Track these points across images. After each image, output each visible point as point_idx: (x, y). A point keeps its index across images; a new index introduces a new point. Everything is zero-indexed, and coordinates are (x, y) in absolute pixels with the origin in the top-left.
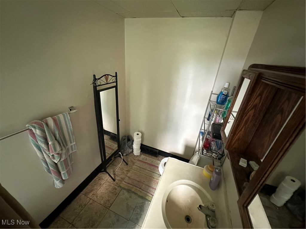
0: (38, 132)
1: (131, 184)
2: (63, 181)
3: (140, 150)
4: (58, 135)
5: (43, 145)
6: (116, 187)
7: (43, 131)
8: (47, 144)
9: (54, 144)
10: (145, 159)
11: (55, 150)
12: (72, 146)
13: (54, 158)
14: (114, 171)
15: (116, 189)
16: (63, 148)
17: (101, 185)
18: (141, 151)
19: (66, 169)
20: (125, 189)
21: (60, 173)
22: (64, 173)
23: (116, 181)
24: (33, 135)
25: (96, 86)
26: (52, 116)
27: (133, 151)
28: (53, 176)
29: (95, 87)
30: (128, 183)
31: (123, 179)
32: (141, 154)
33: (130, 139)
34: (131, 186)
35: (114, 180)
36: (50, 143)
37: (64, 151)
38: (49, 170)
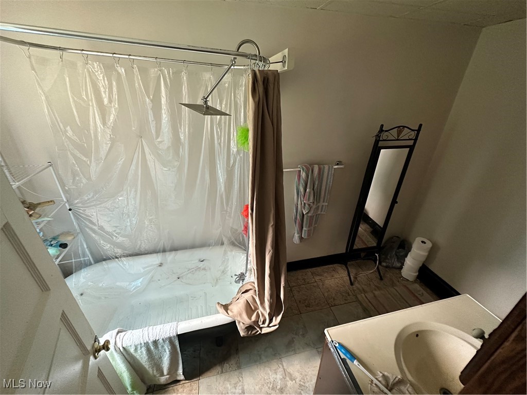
0: (303, 175)
1: (373, 306)
2: (301, 238)
3: (417, 274)
4: (316, 186)
5: (302, 189)
6: (350, 293)
7: (307, 176)
8: (305, 190)
9: (310, 193)
10: (421, 293)
11: (309, 200)
12: (323, 206)
13: (304, 208)
14: (356, 274)
15: (349, 295)
16: (315, 202)
19: (309, 227)
20: (361, 304)
21: (302, 228)
22: (305, 230)
23: (354, 286)
24: (299, 176)
25: (379, 140)
26: (319, 164)
27: (401, 268)
28: (296, 228)
30: (370, 302)
31: (364, 291)
32: (415, 282)
33: (404, 247)
34: (373, 308)
35: (352, 284)
36: (308, 190)
37: (314, 207)
38: (296, 218)
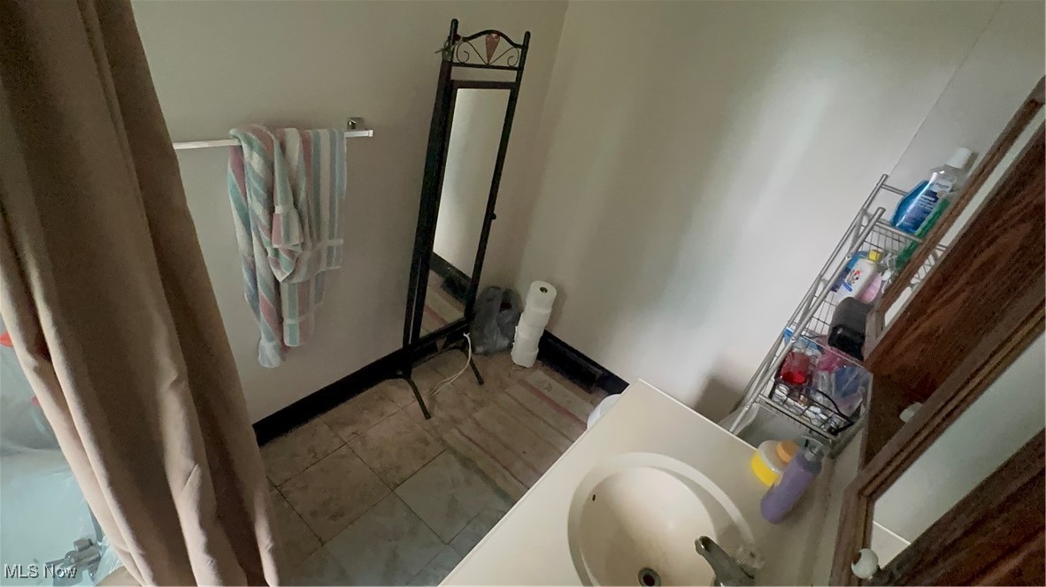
0: (254, 161)
1: (477, 445)
2: (283, 350)
3: (538, 351)
4: (302, 196)
5: (258, 209)
6: (430, 439)
7: (270, 167)
8: (271, 210)
9: (287, 217)
10: (546, 385)
11: (288, 237)
12: (330, 249)
13: (277, 265)
14: (432, 390)
15: (427, 444)
16: (309, 244)
17: (382, 414)
18: (539, 357)
19: (302, 313)
20: (455, 452)
21: (281, 320)
22: (290, 326)
23: (433, 419)
24: (240, 167)
25: (451, 64)
26: (302, 126)
27: (510, 347)
28: (264, 324)
29: (447, 66)
30: (470, 440)
31: (455, 422)
32: (535, 367)
33: (510, 304)
34: (478, 450)
35: (427, 415)
36: (278, 209)
37: (307, 255)
38: (255, 297)
